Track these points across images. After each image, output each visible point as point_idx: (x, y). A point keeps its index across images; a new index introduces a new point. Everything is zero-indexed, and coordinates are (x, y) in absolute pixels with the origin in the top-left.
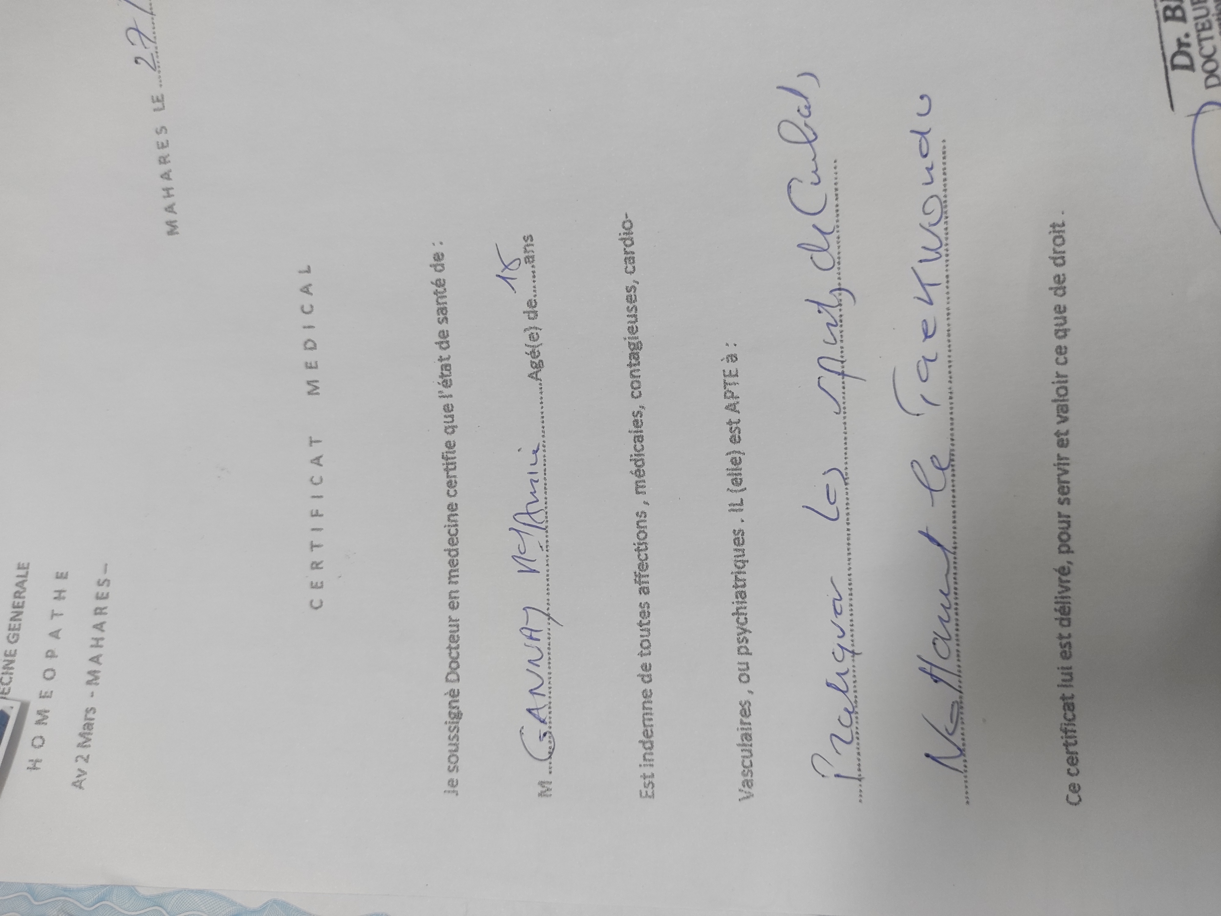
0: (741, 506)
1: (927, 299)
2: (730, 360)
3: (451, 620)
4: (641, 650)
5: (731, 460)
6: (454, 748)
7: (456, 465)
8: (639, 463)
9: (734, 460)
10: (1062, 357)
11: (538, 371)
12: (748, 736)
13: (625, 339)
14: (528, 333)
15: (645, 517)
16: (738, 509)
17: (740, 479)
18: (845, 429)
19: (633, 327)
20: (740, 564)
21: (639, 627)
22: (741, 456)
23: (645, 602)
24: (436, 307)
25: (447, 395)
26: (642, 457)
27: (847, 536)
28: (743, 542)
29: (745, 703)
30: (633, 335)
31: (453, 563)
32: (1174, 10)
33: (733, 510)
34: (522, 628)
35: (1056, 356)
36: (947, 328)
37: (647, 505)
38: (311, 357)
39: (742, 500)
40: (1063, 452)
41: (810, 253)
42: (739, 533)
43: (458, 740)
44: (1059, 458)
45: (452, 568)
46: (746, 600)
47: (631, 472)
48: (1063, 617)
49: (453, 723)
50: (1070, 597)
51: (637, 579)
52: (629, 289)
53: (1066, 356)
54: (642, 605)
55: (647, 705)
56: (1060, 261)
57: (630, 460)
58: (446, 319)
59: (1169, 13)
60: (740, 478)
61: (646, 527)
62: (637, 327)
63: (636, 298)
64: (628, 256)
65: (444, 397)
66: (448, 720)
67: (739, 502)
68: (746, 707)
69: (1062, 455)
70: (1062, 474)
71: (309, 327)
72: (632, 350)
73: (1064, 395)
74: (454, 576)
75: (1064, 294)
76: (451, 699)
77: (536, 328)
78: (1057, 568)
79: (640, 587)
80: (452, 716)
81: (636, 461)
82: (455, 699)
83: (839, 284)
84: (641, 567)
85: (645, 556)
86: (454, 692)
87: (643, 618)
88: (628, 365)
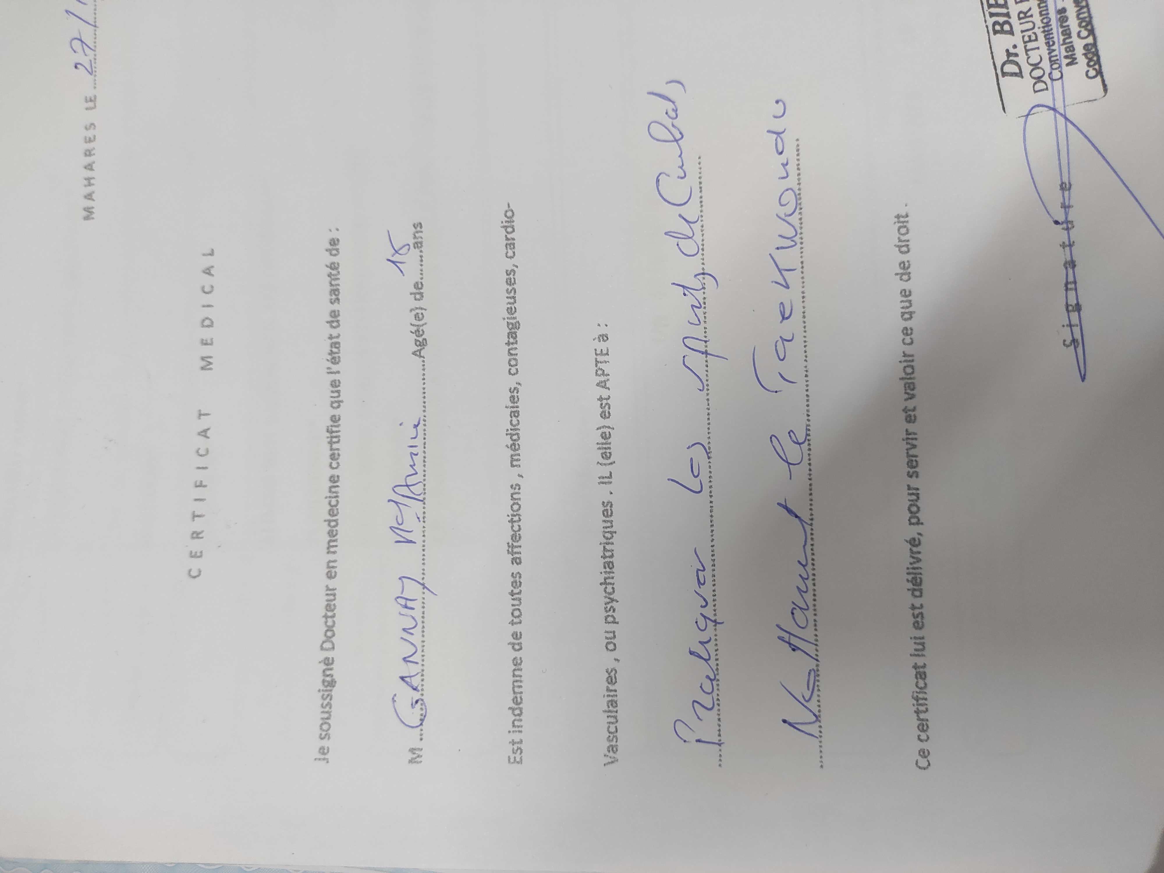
0: (610, 478)
1: (784, 284)
2: (602, 340)
3: (328, 589)
4: (511, 619)
5: (602, 435)
6: (326, 716)
7: (340, 438)
8: (515, 437)
9: (604, 435)
10: (909, 337)
11: (421, 350)
12: (614, 703)
13: (504, 319)
14: (414, 313)
15: (519, 489)
16: (607, 481)
17: (609, 453)
18: (708, 405)
19: (511, 308)
20: (609, 535)
21: (511, 596)
22: (610, 430)
23: (517, 572)
24: (328, 288)
25: (335, 372)
26: (518, 431)
27: (710, 508)
28: (612, 513)
29: (612, 671)
30: (511, 316)
31: (332, 534)
32: (1002, 25)
33: (603, 483)
34: (398, 598)
35: (902, 337)
36: (803, 310)
37: (521, 478)
38: (207, 334)
39: (611, 473)
40: (911, 427)
41: (677, 240)
42: (607, 505)
43: (330, 708)
44: (908, 433)
45: (331, 538)
46: (613, 570)
47: (507, 446)
48: (915, 587)
49: (326, 691)
50: (921, 568)
51: (510, 550)
52: (508, 272)
53: (912, 336)
54: (514, 575)
55: (517, 673)
56: (904, 249)
57: (507, 434)
58: (338, 299)
59: (998, 28)
60: (609, 451)
61: (520, 499)
62: (515, 308)
63: (515, 281)
64: (509, 242)
65: (331, 373)
66: (322, 688)
67: (608, 475)
68: (612, 674)
69: (910, 431)
70: (911, 449)
71: (209, 306)
72: (511, 330)
73: (910, 374)
74: (333, 546)
75: (909, 279)
76: (325, 667)
77: (422, 309)
78: (908, 539)
79: (512, 557)
80: (326, 684)
81: (512, 435)
82: (329, 667)
83: (703, 269)
84: (514, 538)
85: (518, 527)
86: (328, 660)
87: (515, 588)
88: (506, 344)
